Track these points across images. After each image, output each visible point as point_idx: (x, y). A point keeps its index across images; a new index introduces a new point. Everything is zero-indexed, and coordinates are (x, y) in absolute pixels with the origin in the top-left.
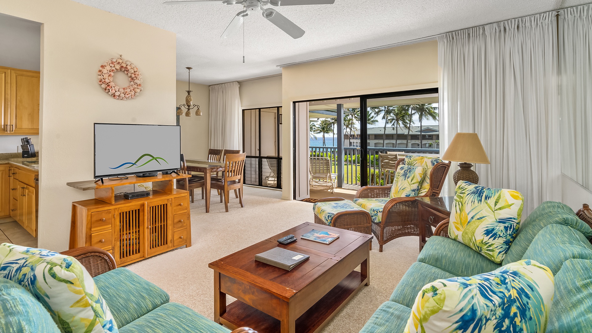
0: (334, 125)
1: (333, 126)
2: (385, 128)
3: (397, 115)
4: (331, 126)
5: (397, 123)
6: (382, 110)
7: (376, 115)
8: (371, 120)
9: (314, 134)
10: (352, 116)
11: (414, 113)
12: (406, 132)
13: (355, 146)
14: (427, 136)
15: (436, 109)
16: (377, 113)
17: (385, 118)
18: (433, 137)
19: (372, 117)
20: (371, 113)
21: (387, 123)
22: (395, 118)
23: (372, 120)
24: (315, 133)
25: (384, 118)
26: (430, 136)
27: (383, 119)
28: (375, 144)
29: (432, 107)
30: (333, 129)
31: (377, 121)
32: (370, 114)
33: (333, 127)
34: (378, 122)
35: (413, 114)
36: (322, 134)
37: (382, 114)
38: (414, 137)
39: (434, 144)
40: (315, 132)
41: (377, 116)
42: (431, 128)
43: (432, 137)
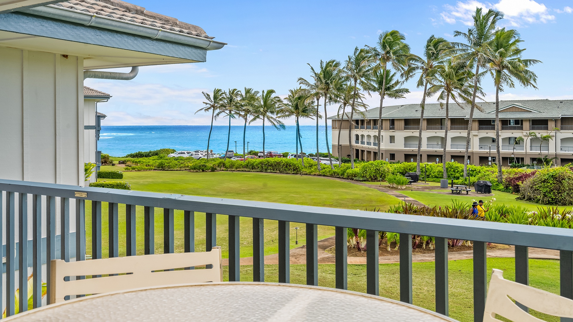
0: (318, 100)
1: (316, 102)
2: (423, 105)
3: (448, 76)
4: (313, 102)
5: (448, 95)
6: (417, 68)
7: (404, 78)
8: (394, 89)
9: (277, 119)
10: (356, 81)
11: (483, 74)
12: (465, 113)
13: (366, 143)
14: (512, 121)
15: (529, 63)
16: (408, 74)
17: (422, 84)
18: (524, 123)
19: (397, 83)
20: (395, 73)
21: (428, 94)
22: (443, 84)
23: (397, 88)
24: (279, 117)
25: (420, 83)
26: (517, 122)
27: (418, 85)
28: (406, 139)
29: (522, 59)
30: (316, 107)
31: (407, 91)
32: (393, 76)
33: (316, 104)
34: (409, 92)
35: (480, 75)
36: (293, 117)
37: (418, 74)
38: (485, 124)
39: (525, 138)
40: (279, 115)
41: (407, 79)
42: (520, 104)
43: (522, 124)
